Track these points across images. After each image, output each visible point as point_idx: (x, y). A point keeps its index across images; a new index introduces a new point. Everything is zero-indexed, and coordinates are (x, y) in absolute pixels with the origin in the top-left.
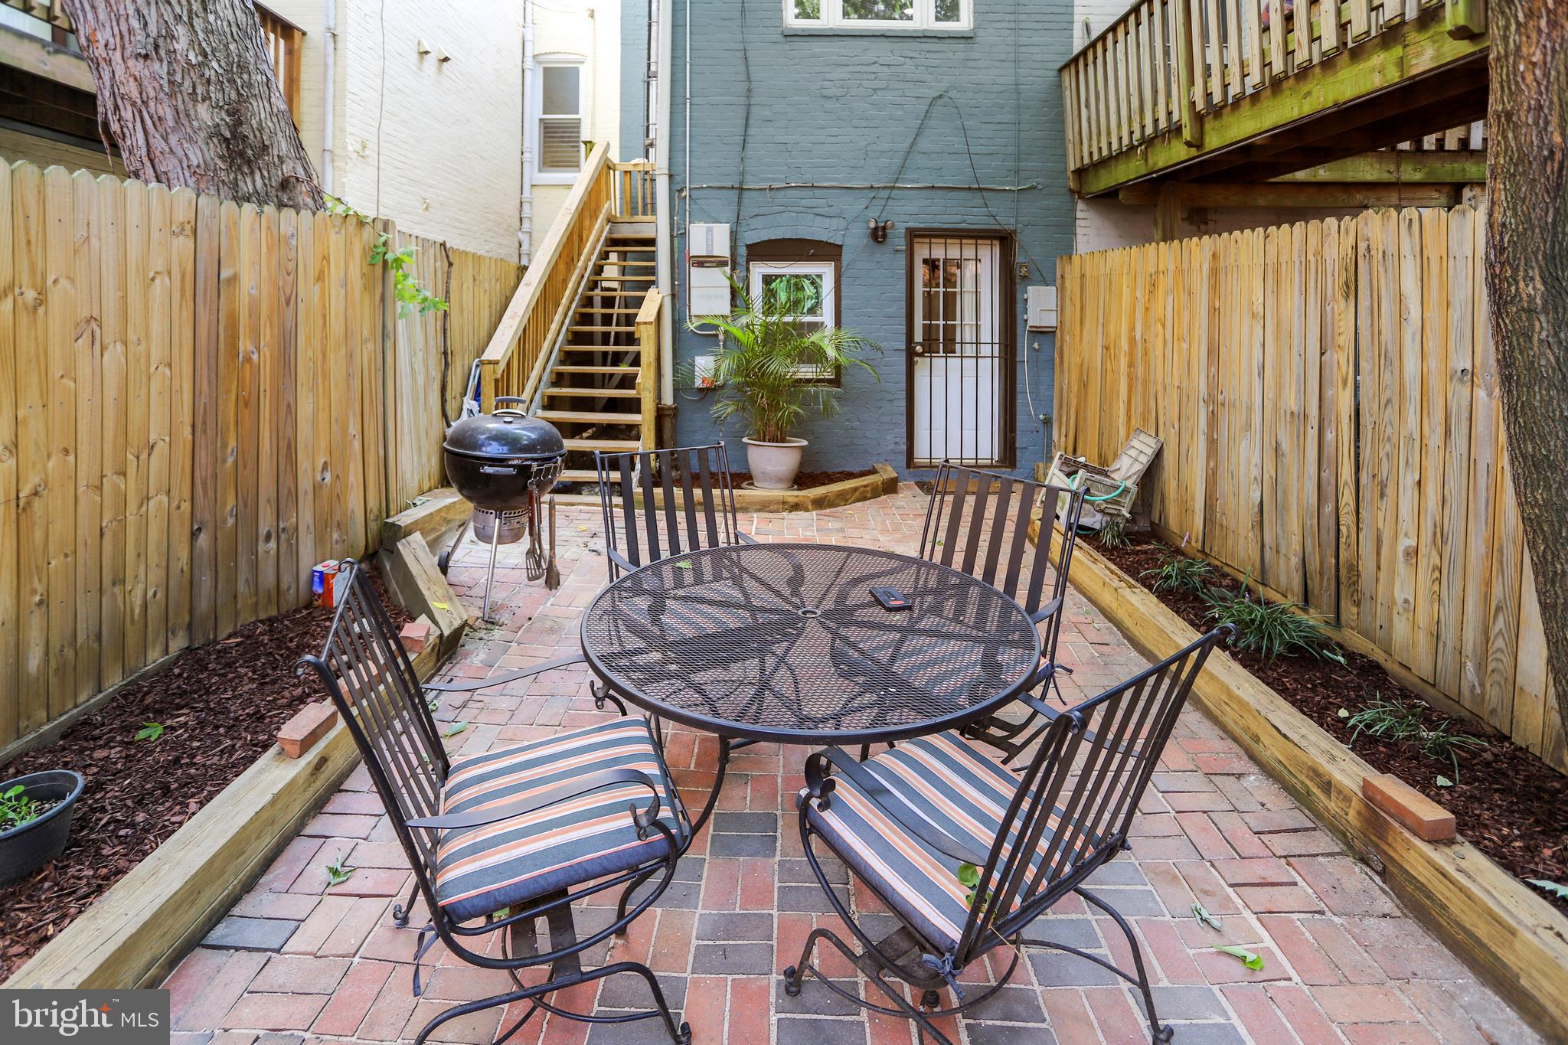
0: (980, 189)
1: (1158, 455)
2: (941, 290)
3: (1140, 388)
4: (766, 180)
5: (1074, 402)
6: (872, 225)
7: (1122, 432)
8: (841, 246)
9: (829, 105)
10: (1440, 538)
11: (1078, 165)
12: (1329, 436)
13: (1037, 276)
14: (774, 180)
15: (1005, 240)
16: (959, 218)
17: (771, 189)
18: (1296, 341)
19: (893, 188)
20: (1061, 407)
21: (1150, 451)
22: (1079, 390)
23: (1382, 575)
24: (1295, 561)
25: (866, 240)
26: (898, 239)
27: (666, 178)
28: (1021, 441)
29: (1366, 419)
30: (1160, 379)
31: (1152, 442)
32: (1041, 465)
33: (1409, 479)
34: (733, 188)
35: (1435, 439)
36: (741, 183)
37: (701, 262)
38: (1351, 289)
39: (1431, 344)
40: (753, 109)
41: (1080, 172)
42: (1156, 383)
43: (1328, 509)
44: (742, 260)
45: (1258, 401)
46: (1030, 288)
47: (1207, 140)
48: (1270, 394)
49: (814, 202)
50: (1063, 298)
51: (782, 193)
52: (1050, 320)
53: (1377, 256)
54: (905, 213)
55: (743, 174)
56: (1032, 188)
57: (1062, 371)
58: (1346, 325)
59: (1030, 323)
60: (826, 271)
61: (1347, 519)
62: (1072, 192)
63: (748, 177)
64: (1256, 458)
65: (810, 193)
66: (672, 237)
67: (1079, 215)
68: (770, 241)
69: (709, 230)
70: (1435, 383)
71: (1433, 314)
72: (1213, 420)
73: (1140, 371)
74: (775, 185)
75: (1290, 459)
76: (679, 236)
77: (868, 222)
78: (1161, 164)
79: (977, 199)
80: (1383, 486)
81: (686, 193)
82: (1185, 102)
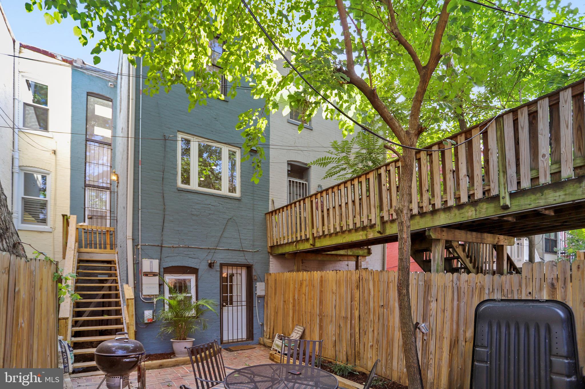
0: (243, 251)
1: (304, 332)
2: (229, 284)
3: (297, 313)
4: (171, 244)
5: (273, 318)
6: (209, 262)
7: (291, 326)
8: (198, 269)
9: (194, 218)
10: (378, 341)
11: (272, 245)
12: (353, 322)
13: (259, 279)
14: (174, 244)
15: (249, 268)
16: (236, 260)
17: (173, 247)
18: (344, 299)
19: (216, 249)
20: (267, 320)
21: (302, 331)
22: (275, 315)
23: (365, 352)
24: (344, 353)
25: (207, 267)
26: (217, 267)
27: (131, 240)
28: (255, 331)
29: (362, 317)
30: (304, 310)
31: (302, 328)
32: (261, 339)
33: (371, 330)
34: (158, 246)
35: (377, 320)
36: (162, 244)
37: (146, 274)
38: (358, 287)
39: (375, 300)
40: (166, 216)
41: (271, 247)
42: (302, 311)
43: (353, 339)
44: (162, 273)
45: (334, 314)
46: (257, 283)
47: (316, 244)
48: (337, 313)
49: (189, 253)
50: (267, 287)
51: (177, 249)
52: (263, 293)
53: (364, 280)
54: (220, 258)
55: (162, 240)
56: (258, 251)
57: (267, 309)
58: (357, 295)
59: (258, 294)
60: (192, 278)
61: (357, 341)
62: (269, 253)
63: (164, 242)
64: (334, 329)
65: (187, 249)
66: (134, 264)
67: (270, 260)
68: (172, 267)
69: (151, 262)
70: (376, 308)
71: (376, 293)
72: (321, 320)
73: (297, 308)
74: (175, 246)
75: (343, 329)
76: (137, 264)
77: (208, 261)
78: (301, 249)
79: (242, 254)
80: (365, 332)
81: (139, 247)
82: (311, 233)
